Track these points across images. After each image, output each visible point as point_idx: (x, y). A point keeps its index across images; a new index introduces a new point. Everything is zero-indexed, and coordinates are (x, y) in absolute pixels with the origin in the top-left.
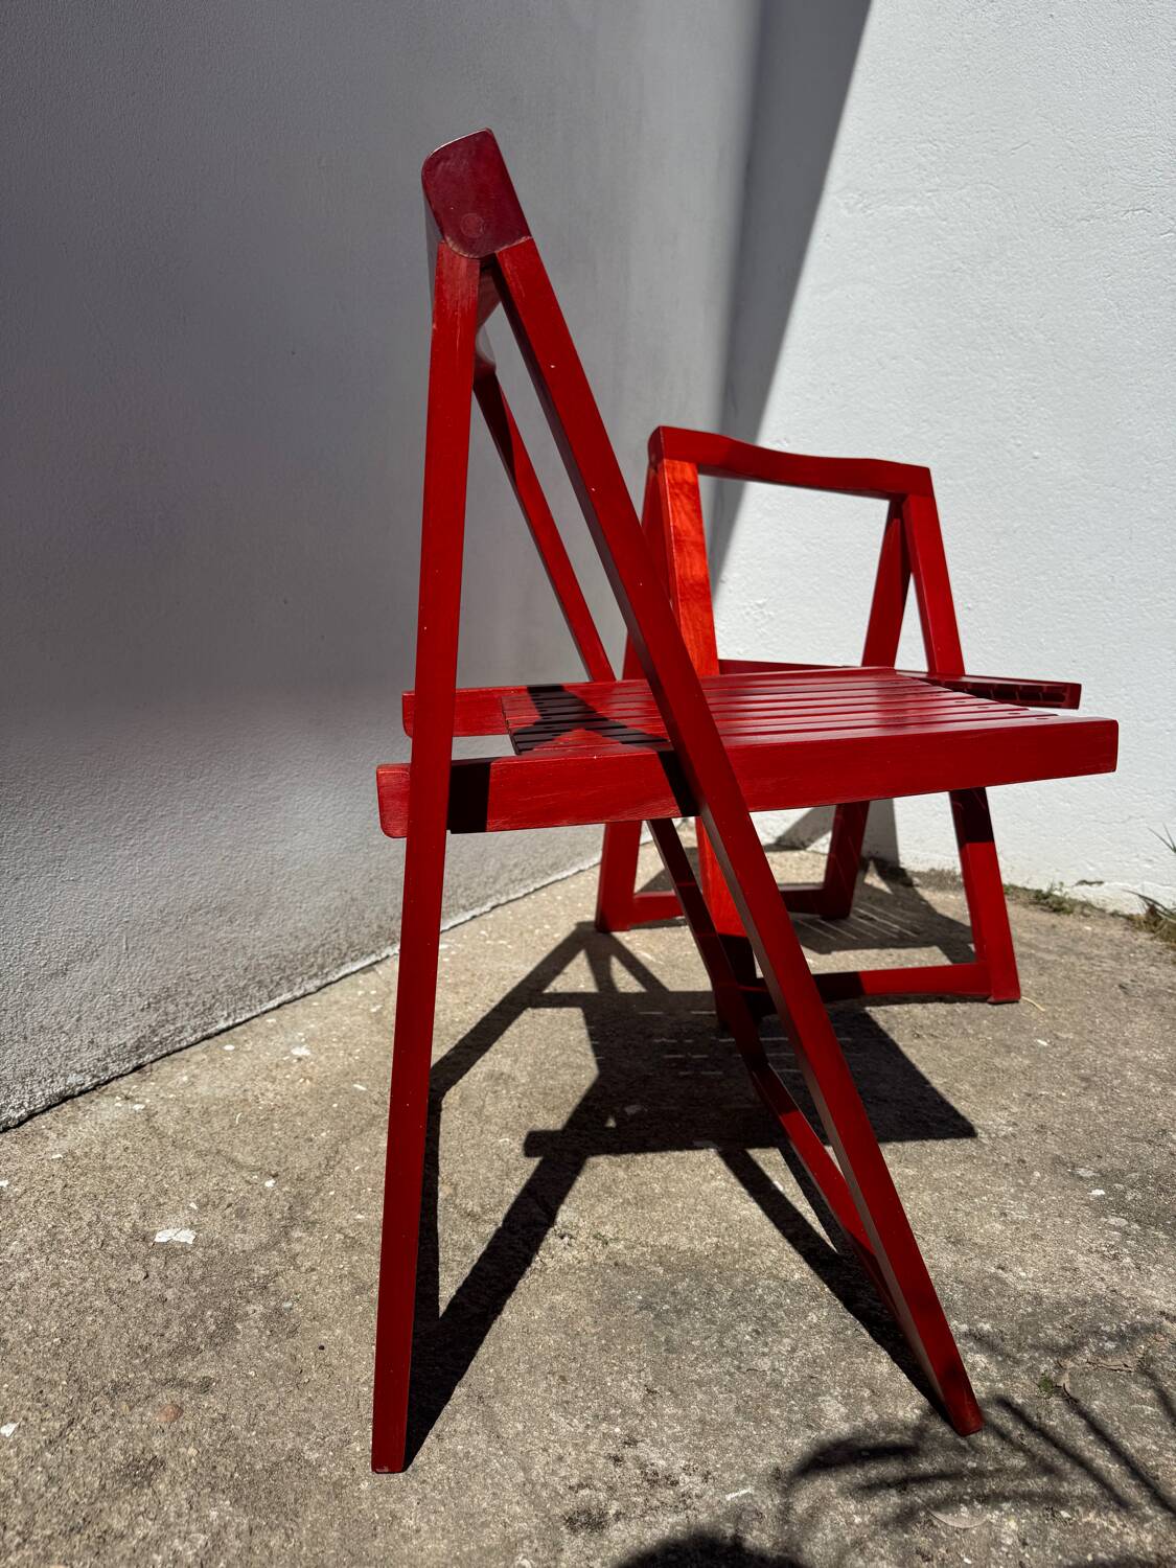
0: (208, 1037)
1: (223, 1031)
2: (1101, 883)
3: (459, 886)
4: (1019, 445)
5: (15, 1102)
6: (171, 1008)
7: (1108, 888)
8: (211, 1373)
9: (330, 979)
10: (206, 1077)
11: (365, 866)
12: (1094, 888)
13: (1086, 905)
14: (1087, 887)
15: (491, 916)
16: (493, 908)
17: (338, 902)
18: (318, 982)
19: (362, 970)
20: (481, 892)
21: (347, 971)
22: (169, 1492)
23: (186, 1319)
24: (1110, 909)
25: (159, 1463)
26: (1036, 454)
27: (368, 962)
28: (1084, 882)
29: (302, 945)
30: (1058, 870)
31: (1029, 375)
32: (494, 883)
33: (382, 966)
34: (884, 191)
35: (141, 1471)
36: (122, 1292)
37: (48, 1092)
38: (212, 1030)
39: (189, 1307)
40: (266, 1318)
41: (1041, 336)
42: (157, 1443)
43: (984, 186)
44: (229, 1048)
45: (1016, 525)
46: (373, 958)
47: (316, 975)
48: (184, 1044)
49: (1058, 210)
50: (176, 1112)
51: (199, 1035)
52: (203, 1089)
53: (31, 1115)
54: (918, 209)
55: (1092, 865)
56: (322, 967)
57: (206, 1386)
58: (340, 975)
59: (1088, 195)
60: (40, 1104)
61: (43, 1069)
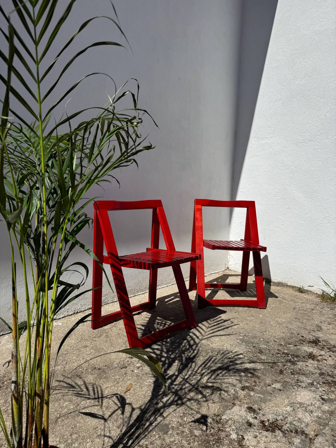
0: (113, 302)
1: (116, 301)
2: (313, 286)
3: (164, 280)
4: (290, 190)
5: (83, 308)
6: (107, 297)
7: (314, 288)
8: (97, 340)
9: (136, 295)
10: (111, 307)
11: (142, 276)
12: (312, 288)
13: (310, 291)
14: (310, 287)
15: (171, 286)
16: (172, 285)
17: (137, 282)
18: (133, 295)
19: (142, 294)
20: (169, 281)
21: (139, 294)
22: (88, 349)
23: (96, 335)
24: (315, 293)
25: (88, 346)
26: (294, 192)
27: (143, 293)
28: (309, 286)
29: (130, 289)
30: (304, 283)
31: (291, 175)
32: (172, 280)
33: (146, 293)
34: (261, 138)
35: (86, 347)
36: (90, 331)
37: (88, 307)
38: (114, 301)
39: (97, 333)
40: (105, 336)
41: (293, 167)
42: (88, 344)
43: (281, 136)
44: (116, 304)
45: (291, 207)
46: (145, 292)
47: (133, 294)
48: (109, 303)
49: (295, 141)
50: (104, 312)
51: (112, 302)
52: (109, 309)
53: (85, 310)
54: (268, 141)
55: (311, 282)
56: (134, 293)
57: (95, 341)
58: (138, 294)
59: (301, 138)
60: (87, 309)
61: (87, 304)
